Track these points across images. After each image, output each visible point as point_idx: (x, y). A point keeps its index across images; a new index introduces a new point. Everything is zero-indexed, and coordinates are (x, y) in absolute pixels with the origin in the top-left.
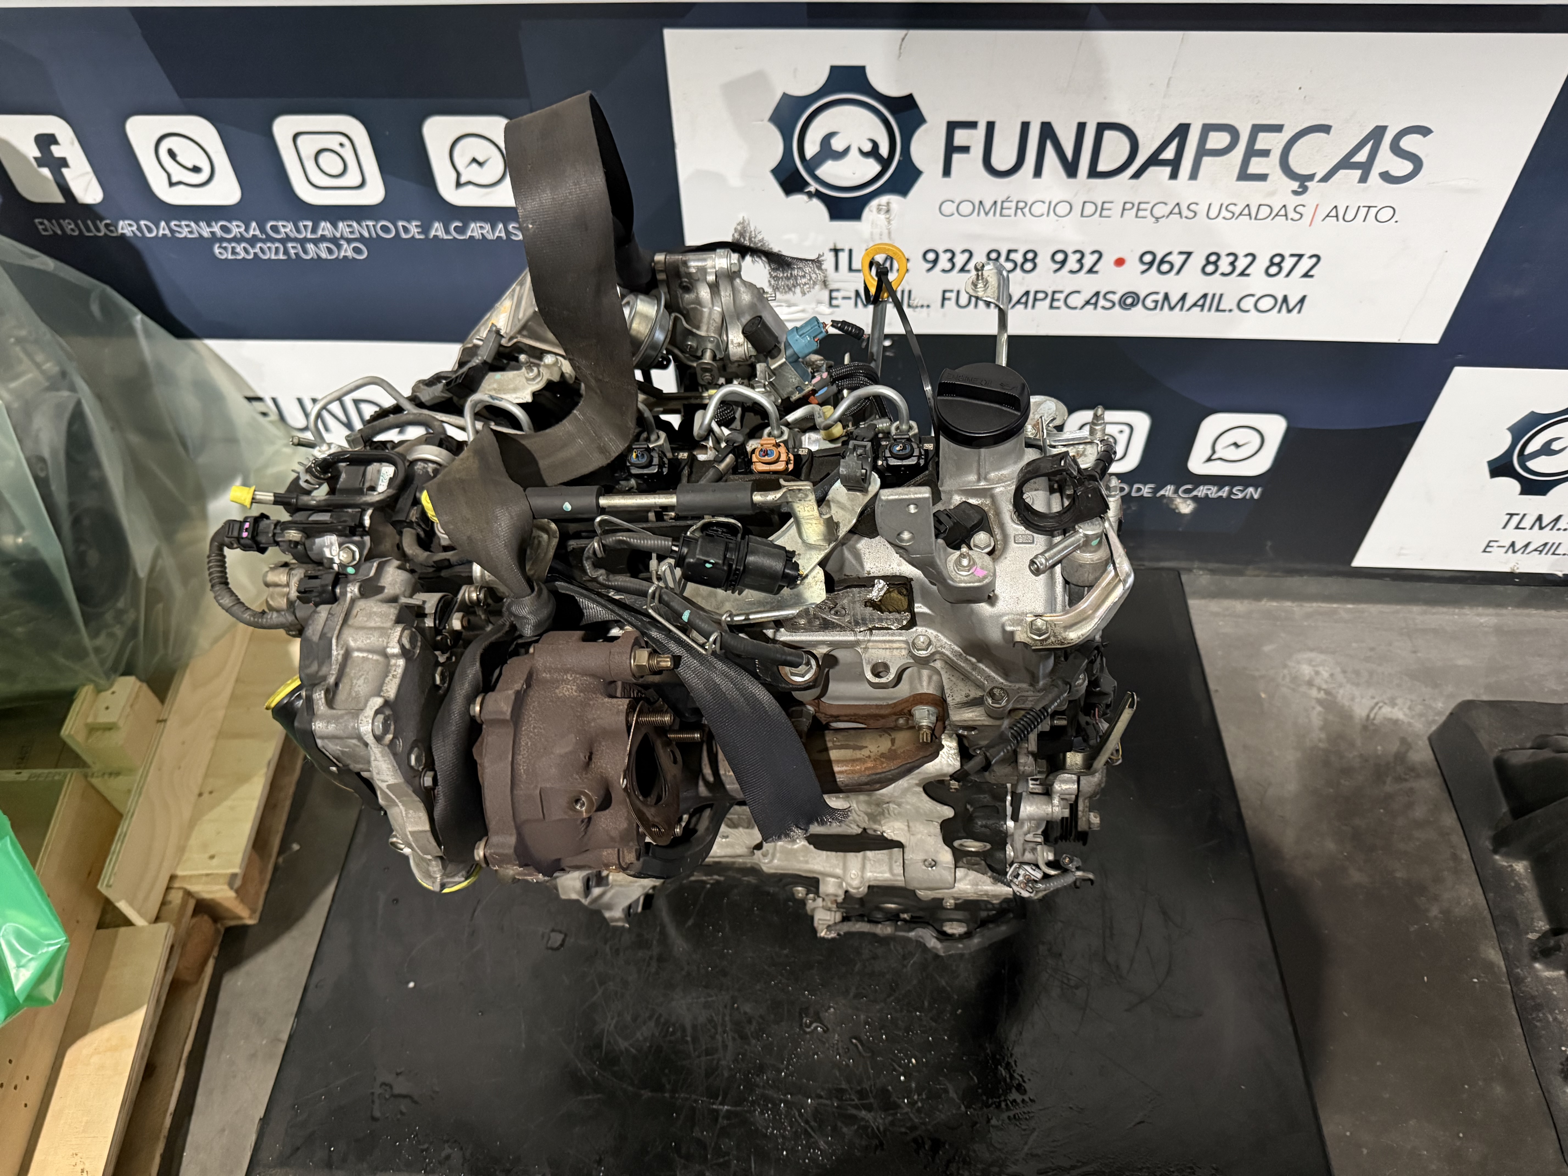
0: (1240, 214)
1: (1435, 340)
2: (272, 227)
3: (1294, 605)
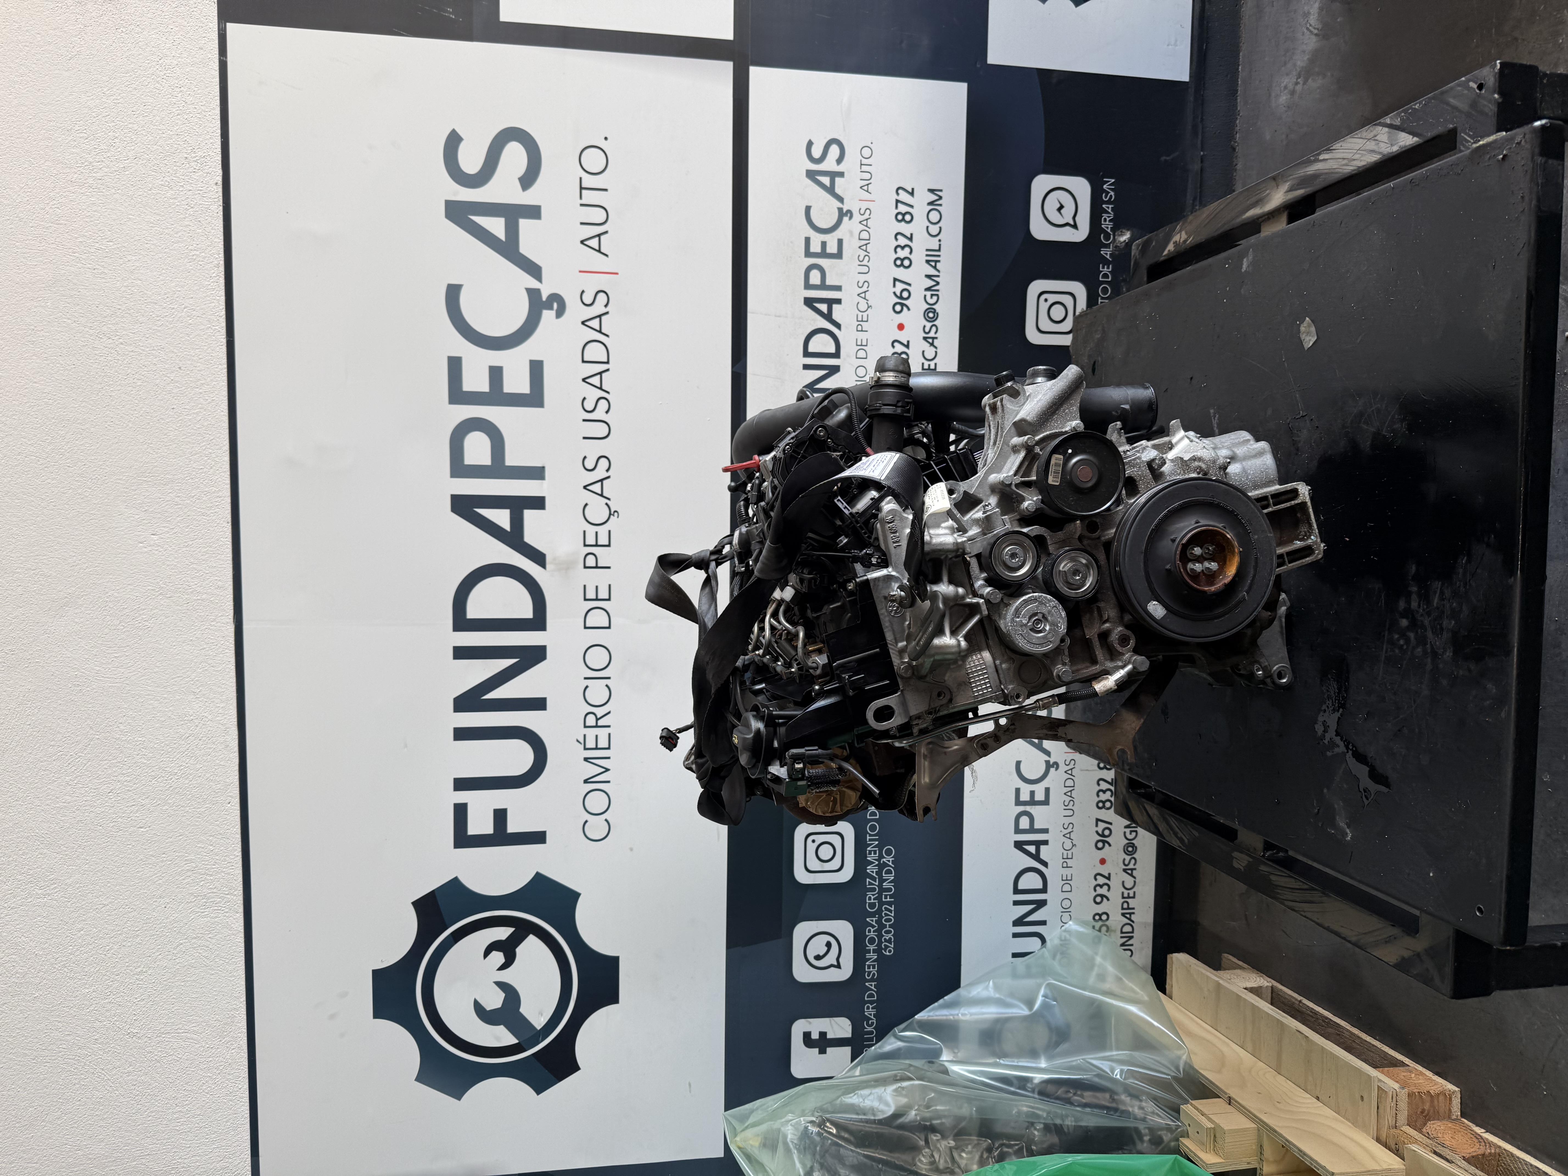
0: (866, 251)
1: (965, 85)
2: (870, 907)
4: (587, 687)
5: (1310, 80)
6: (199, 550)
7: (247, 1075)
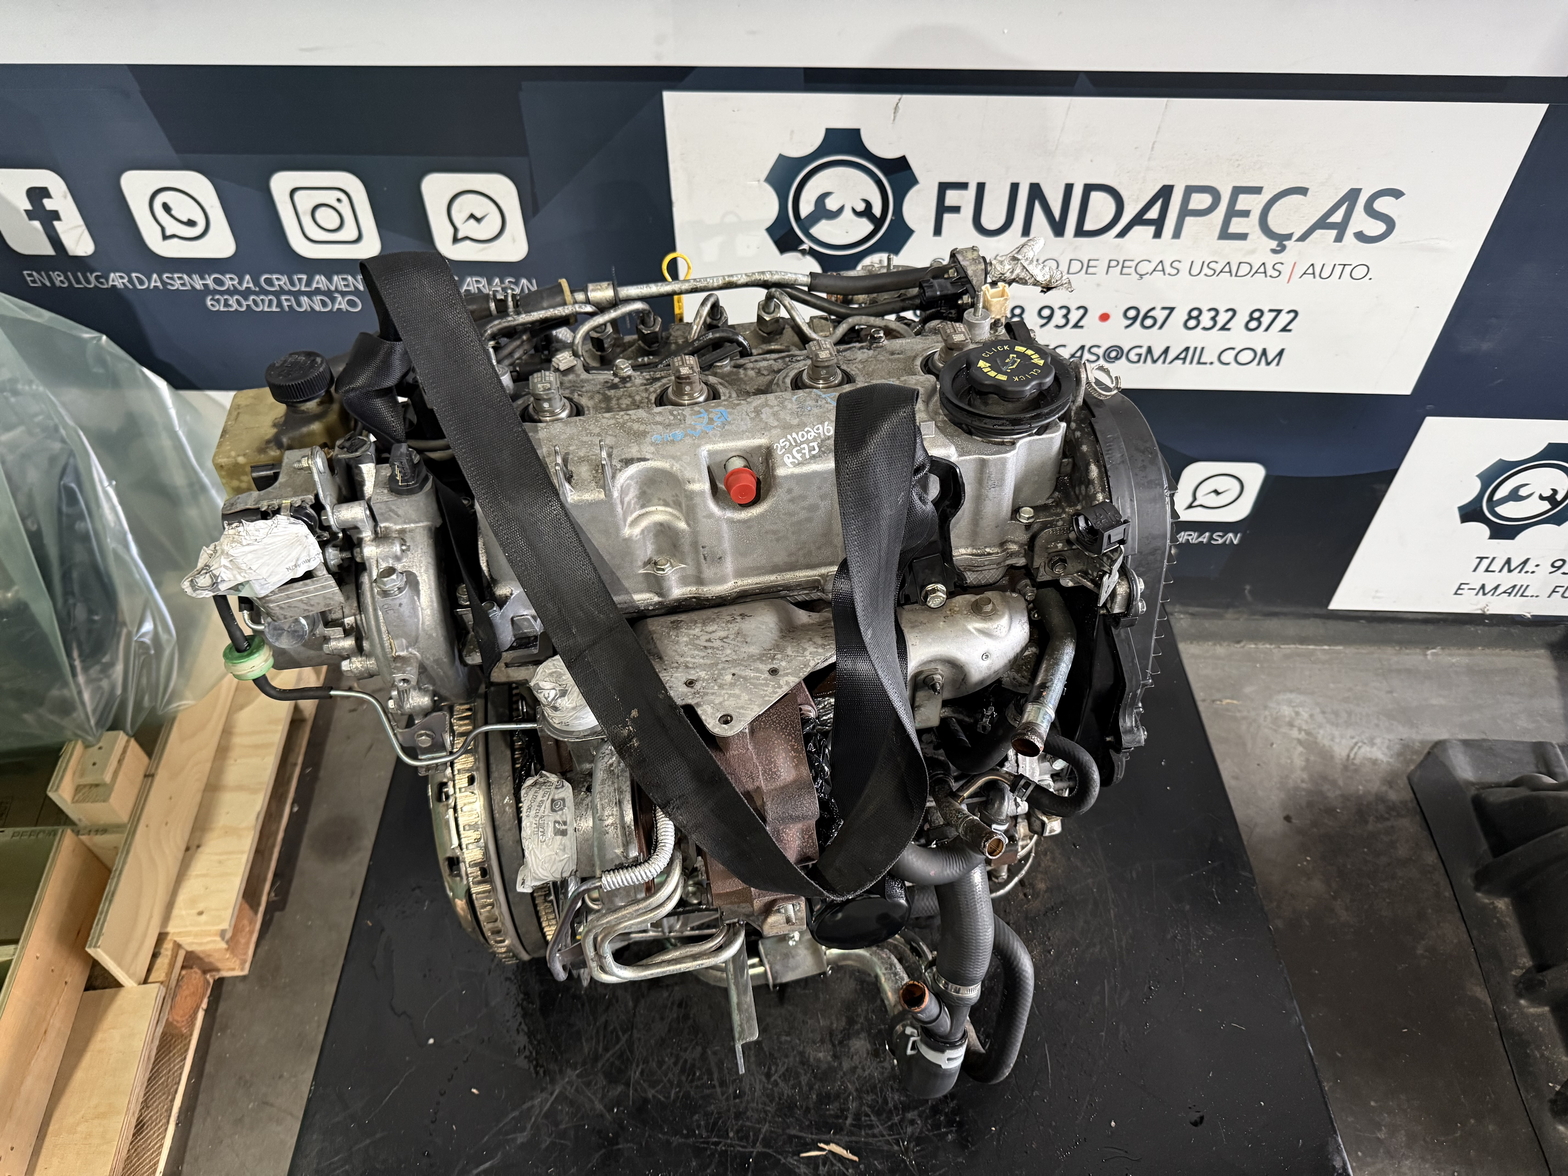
0: (1221, 272)
1: (1408, 392)
2: (266, 280)
3: (1273, 646)
5: (1300, 750)
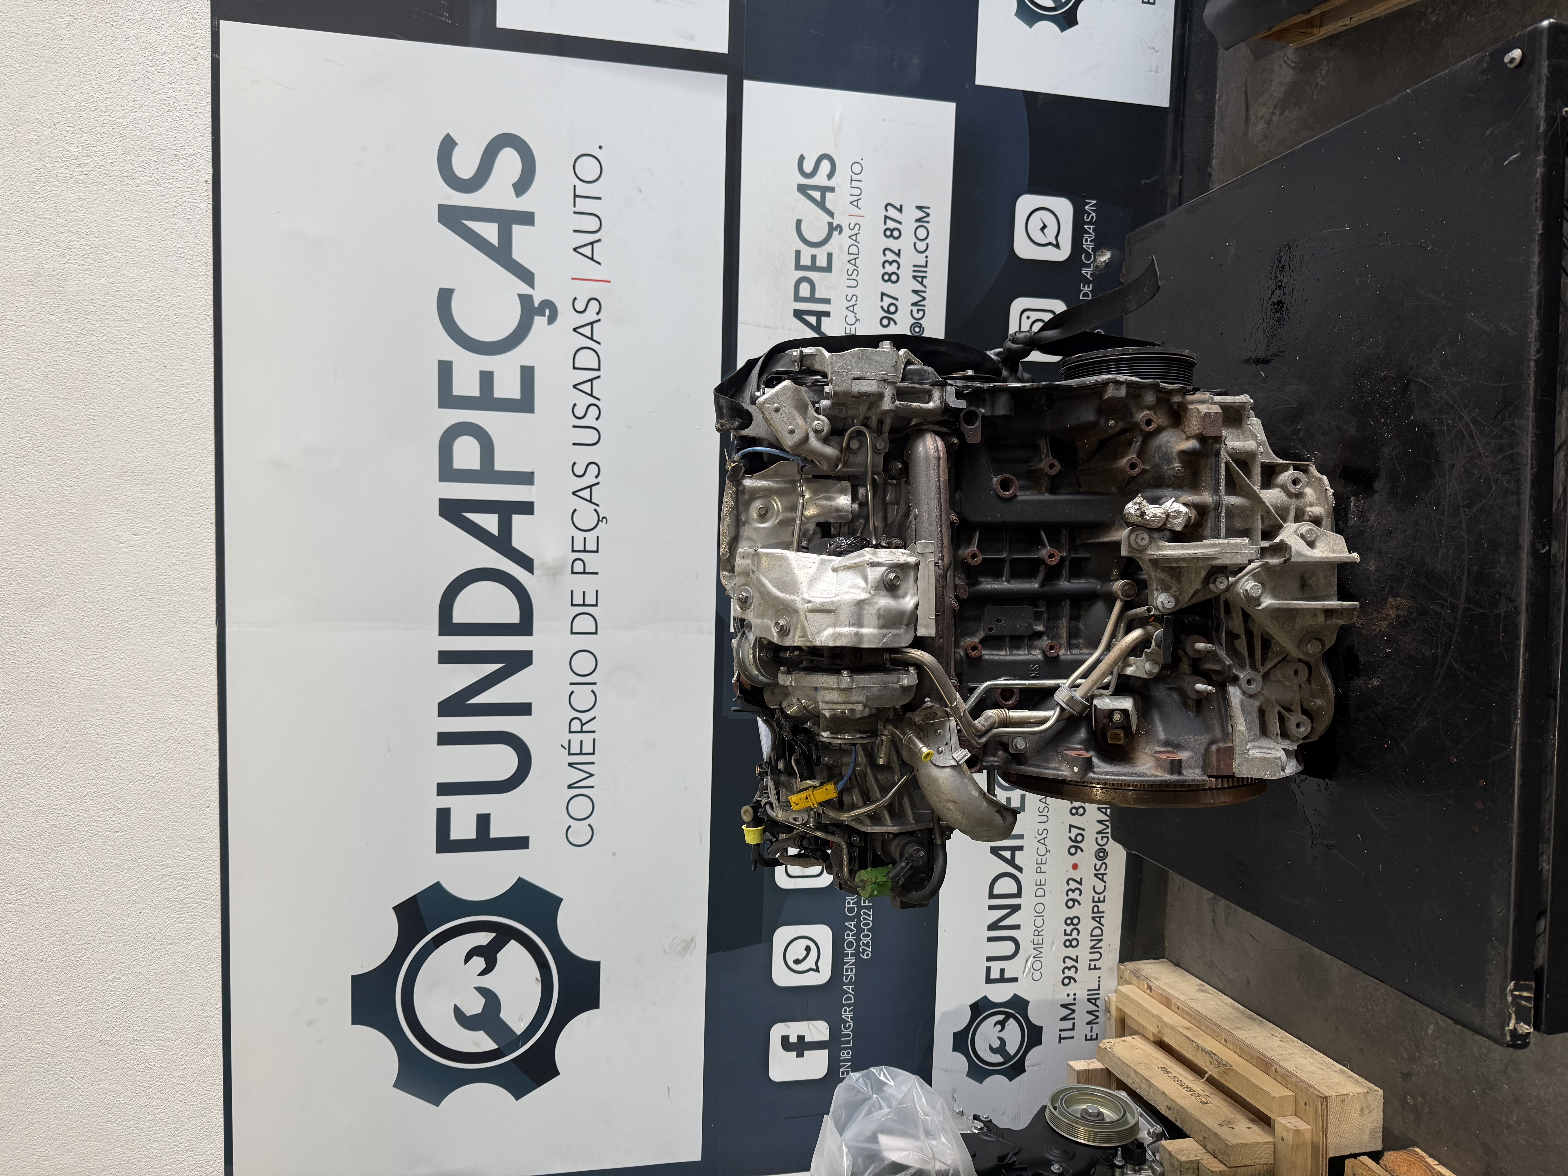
0: (855, 265)
1: (953, 105)
2: (849, 912)
4: (573, 692)
5: (1287, 113)
6: (181, 551)
7: (222, 1083)
